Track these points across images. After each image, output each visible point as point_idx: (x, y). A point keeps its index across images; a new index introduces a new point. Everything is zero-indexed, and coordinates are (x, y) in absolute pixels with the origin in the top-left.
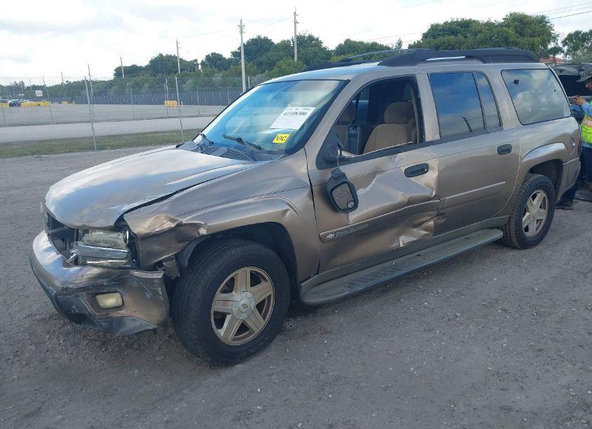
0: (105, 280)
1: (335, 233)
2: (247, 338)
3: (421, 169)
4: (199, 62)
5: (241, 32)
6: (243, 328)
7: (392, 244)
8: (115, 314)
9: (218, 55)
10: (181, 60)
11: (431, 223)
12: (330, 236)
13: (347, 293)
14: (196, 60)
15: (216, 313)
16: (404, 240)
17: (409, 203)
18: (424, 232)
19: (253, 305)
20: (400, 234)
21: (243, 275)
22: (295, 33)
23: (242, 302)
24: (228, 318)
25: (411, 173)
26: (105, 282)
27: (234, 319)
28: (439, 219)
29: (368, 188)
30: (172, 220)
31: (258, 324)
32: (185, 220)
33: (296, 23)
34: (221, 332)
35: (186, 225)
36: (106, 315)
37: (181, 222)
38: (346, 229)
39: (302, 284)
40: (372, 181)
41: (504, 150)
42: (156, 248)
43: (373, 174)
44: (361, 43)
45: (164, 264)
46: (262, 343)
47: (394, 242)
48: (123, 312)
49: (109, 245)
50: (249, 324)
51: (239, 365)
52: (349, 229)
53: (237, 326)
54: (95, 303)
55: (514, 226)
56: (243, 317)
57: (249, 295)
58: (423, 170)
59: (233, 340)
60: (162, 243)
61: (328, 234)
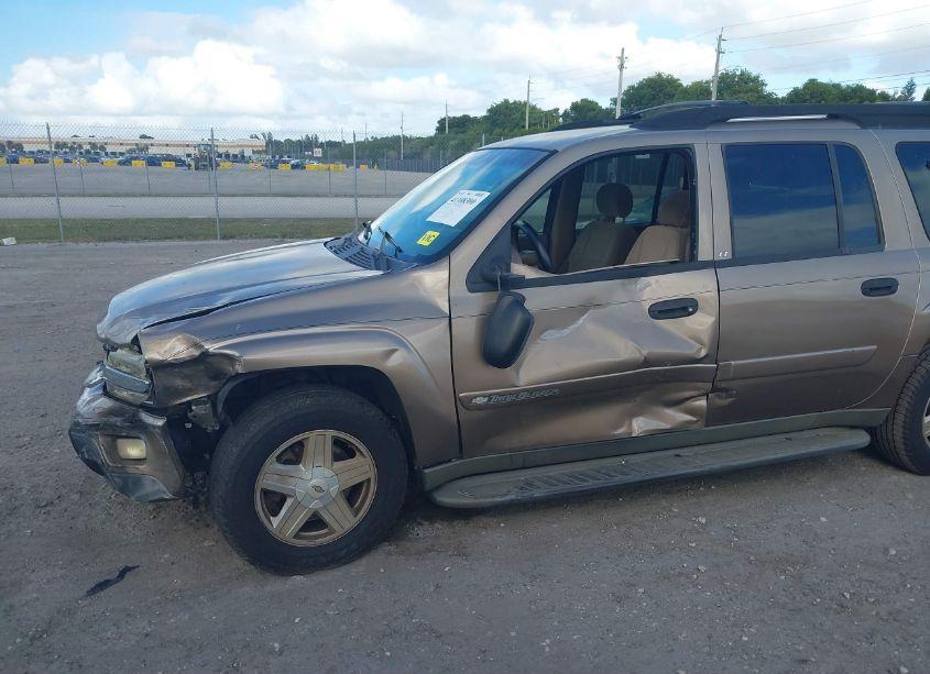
0: (119, 419)
1: (490, 396)
2: (321, 538)
3: (681, 308)
4: (561, 112)
5: (621, 67)
6: (315, 522)
7: (617, 428)
8: (131, 469)
9: (591, 102)
10: (533, 108)
11: (702, 403)
12: (480, 401)
13: (513, 497)
14: (557, 110)
15: (266, 493)
16: (640, 426)
17: (647, 362)
18: (688, 418)
19: (334, 490)
20: (634, 415)
21: (319, 441)
22: (717, 70)
23: (314, 482)
24: (289, 502)
25: (660, 312)
26: (118, 421)
27: (298, 504)
28: (719, 396)
29: (567, 331)
30: (196, 345)
31: (343, 521)
32: (212, 347)
33: (719, 52)
34: (276, 521)
35: (214, 355)
36: (122, 467)
37: (207, 350)
38: (510, 393)
39: (426, 471)
40: (578, 319)
41: (880, 288)
42: (179, 383)
43: (583, 308)
44: (837, 86)
45: (193, 408)
46: (345, 551)
47: (621, 427)
48: (142, 467)
49: (128, 370)
50: (326, 517)
51: (298, 578)
52: (517, 393)
53: (301, 518)
54: (113, 450)
55: (901, 430)
56: (314, 505)
57: (328, 472)
58: (685, 309)
59: (294, 537)
60: (186, 377)
61: (475, 397)
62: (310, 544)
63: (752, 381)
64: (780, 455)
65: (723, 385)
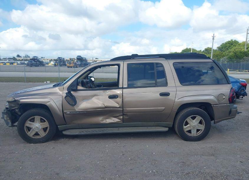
1: (70, 112)
5: (213, 39)
11: (122, 117)
15: (27, 127)
16: (109, 121)
17: (106, 107)
19: (40, 128)
20: (106, 119)
21: (37, 118)
23: (36, 126)
27: (33, 130)
28: (125, 116)
30: (14, 99)
31: (43, 134)
32: (16, 99)
34: (29, 133)
39: (59, 126)
41: (165, 95)
42: (12, 105)
43: (93, 96)
45: (16, 110)
47: (104, 121)
50: (39, 133)
52: (76, 112)
53: (34, 133)
56: (37, 130)
57: (39, 124)
58: (115, 97)
59: (33, 136)
60: (14, 104)
61: (67, 112)
62: (36, 138)
63: (132, 113)
64: (141, 131)
65: (125, 114)
